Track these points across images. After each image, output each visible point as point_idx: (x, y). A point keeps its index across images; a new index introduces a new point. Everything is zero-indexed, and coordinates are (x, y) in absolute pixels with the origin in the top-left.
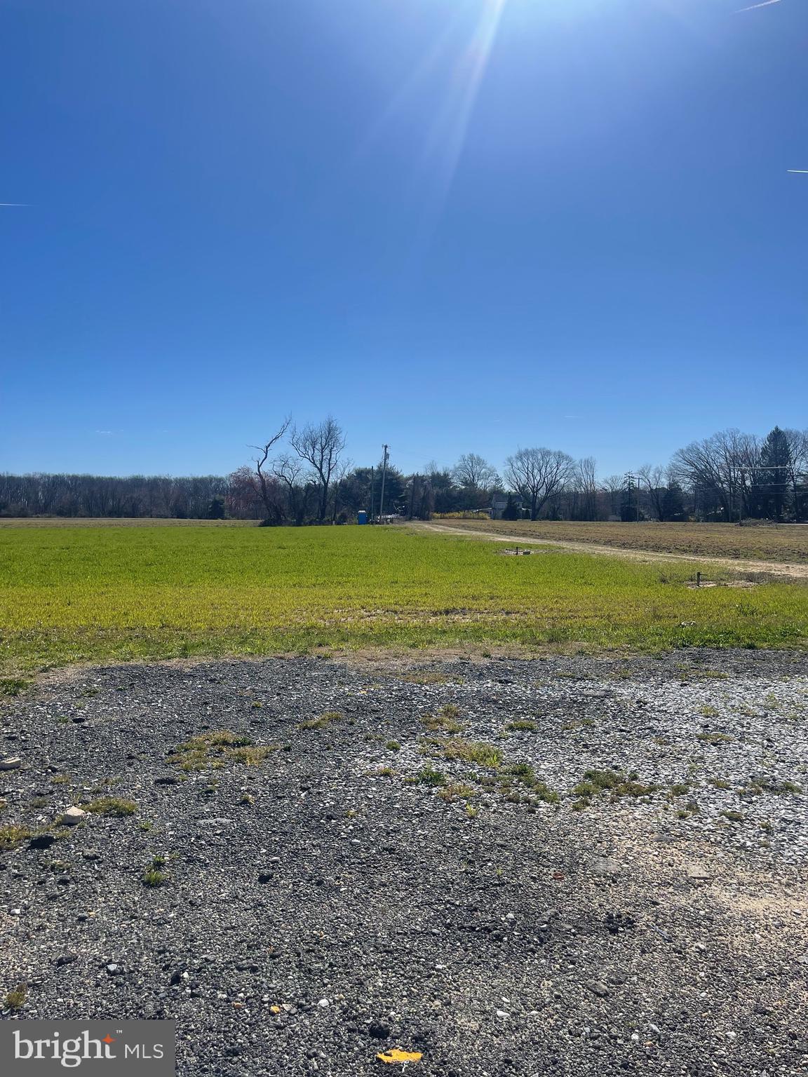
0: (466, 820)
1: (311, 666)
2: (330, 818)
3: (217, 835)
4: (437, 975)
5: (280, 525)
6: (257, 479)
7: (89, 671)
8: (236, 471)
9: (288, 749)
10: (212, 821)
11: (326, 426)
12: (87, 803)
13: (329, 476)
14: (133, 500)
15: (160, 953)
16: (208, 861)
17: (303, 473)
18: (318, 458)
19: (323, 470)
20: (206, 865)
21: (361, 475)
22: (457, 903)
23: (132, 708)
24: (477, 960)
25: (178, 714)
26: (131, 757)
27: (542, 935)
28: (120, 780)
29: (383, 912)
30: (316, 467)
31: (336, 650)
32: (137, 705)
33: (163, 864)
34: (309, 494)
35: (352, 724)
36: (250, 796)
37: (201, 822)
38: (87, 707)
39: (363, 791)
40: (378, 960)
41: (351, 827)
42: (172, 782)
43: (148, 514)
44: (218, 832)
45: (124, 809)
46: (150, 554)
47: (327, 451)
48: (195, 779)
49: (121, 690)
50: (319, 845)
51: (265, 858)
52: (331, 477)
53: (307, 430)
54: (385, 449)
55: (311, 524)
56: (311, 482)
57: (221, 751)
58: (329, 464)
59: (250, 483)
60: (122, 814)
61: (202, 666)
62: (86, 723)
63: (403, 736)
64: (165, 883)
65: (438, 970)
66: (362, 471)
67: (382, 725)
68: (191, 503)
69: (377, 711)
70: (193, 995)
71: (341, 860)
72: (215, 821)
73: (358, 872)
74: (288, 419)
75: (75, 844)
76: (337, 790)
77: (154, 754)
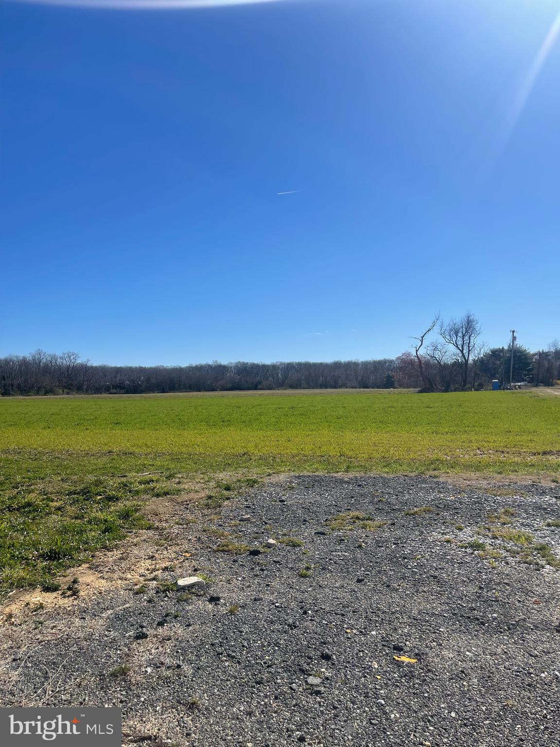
0: (489, 569)
1: (424, 481)
2: (405, 558)
3: (341, 559)
4: (439, 633)
5: (433, 391)
6: (416, 360)
7: (292, 477)
8: (401, 355)
9: (393, 524)
10: (340, 554)
11: (466, 319)
12: (279, 538)
13: (469, 355)
14: (335, 377)
15: (300, 602)
16: (332, 570)
17: (449, 354)
18: (460, 343)
19: (464, 352)
20: (331, 572)
21: (496, 354)
22: (464, 605)
23: (311, 497)
24: (465, 631)
25: (335, 502)
26: (305, 521)
27: (511, 626)
28: (297, 531)
29: (419, 603)
30: (459, 349)
31: (444, 473)
32: (314, 496)
33: (310, 569)
34: (453, 369)
35: (438, 514)
36: (363, 544)
37: (334, 553)
38: (287, 495)
39: (431, 548)
40: (408, 622)
41: (416, 564)
42: (323, 534)
43: (344, 386)
44: (341, 558)
45: (296, 543)
46: (341, 412)
47: (466, 338)
48: (336, 534)
49: (307, 487)
50: (394, 570)
51: (362, 572)
52: (470, 356)
53: (451, 323)
54: (513, 334)
55: (456, 390)
56: (455, 360)
57: (354, 522)
58: (469, 347)
59: (411, 363)
60: (295, 545)
61: (356, 477)
62: (285, 503)
63: (469, 523)
64: (309, 577)
65: (441, 631)
66: (496, 351)
67: (458, 517)
68: (372, 378)
69: (457, 509)
70: (311, 620)
71: (404, 578)
72: (341, 553)
73: (412, 584)
74: (437, 316)
75: (270, 556)
76: (414, 546)
77: (318, 520)
